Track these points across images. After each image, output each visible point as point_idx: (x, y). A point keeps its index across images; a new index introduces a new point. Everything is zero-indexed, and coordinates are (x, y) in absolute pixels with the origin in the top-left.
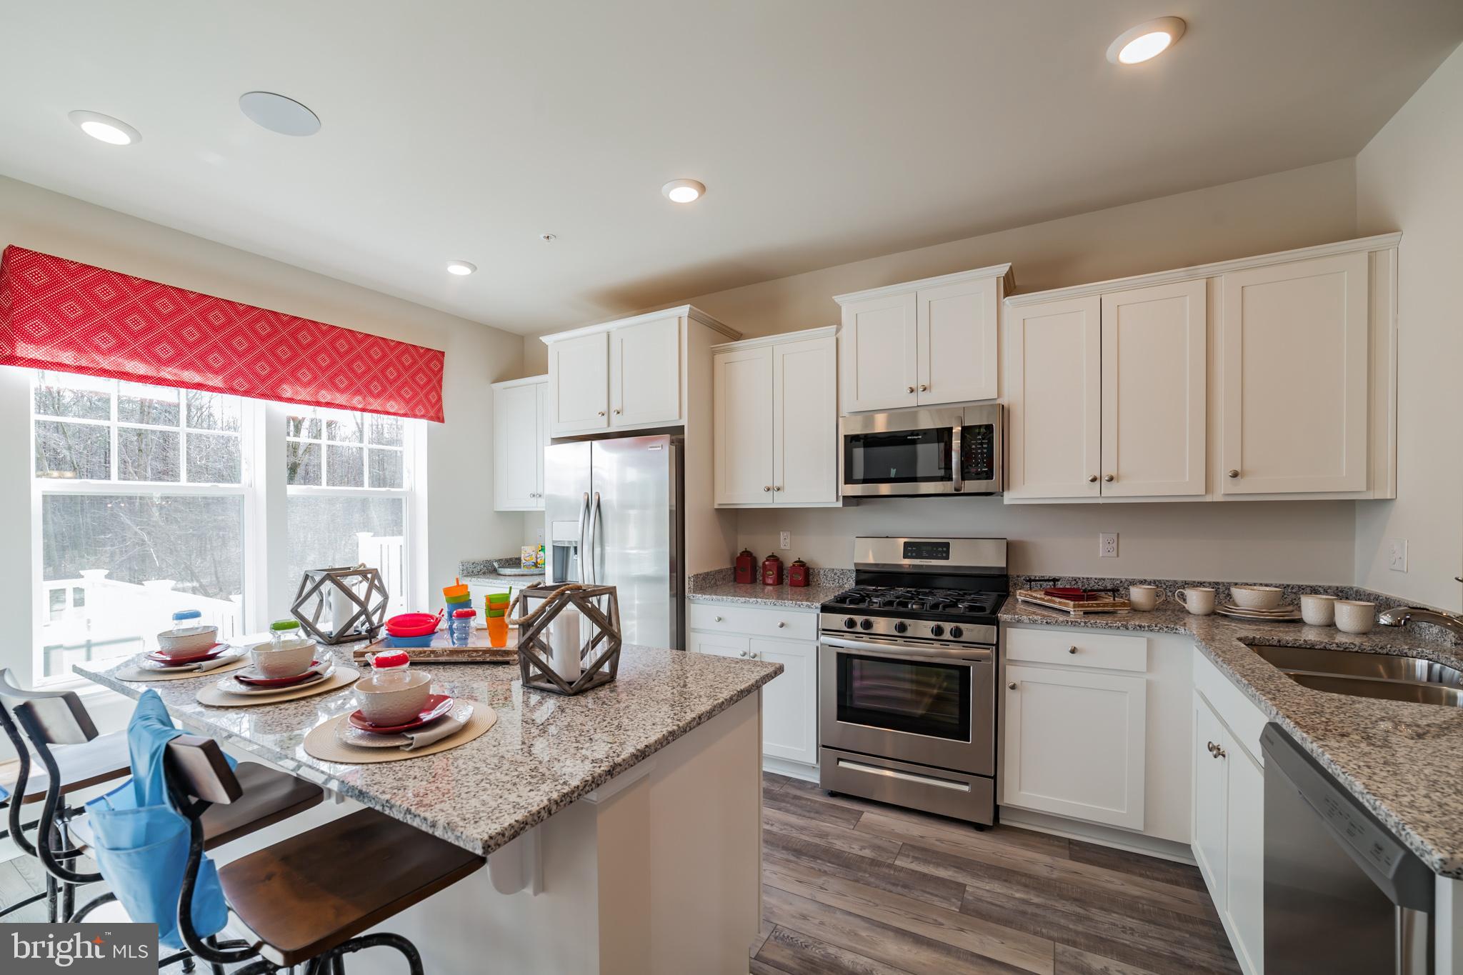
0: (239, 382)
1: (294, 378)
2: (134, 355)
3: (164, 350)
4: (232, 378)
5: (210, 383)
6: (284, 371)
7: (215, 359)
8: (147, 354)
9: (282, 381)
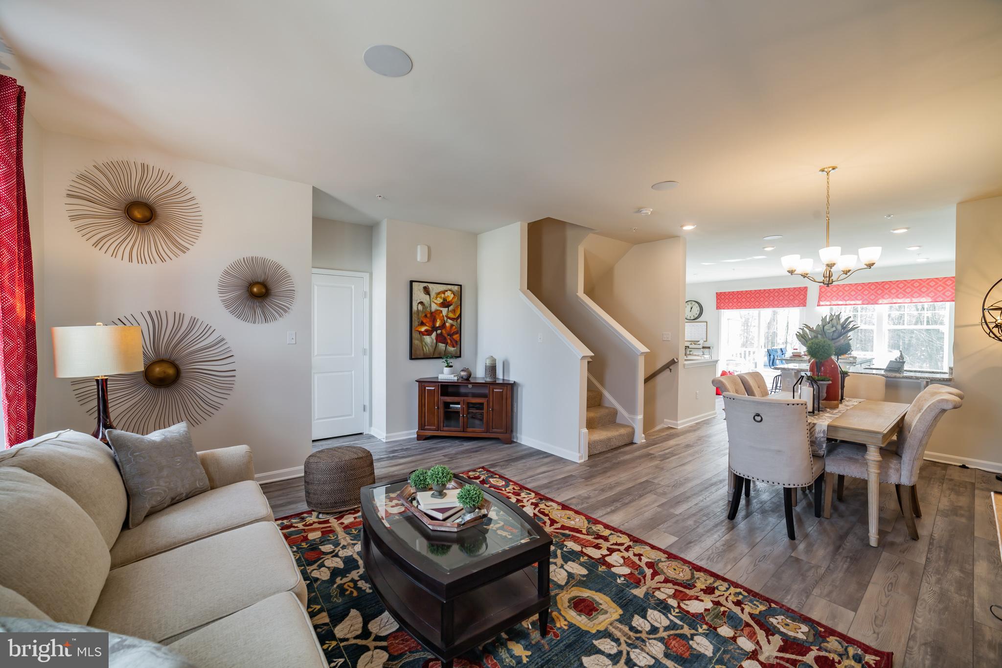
0: (866, 302)
1: (883, 297)
2: (840, 300)
3: (847, 298)
4: (864, 301)
5: (857, 303)
6: (879, 297)
7: (859, 297)
8: (844, 299)
9: (878, 299)
